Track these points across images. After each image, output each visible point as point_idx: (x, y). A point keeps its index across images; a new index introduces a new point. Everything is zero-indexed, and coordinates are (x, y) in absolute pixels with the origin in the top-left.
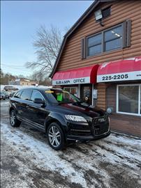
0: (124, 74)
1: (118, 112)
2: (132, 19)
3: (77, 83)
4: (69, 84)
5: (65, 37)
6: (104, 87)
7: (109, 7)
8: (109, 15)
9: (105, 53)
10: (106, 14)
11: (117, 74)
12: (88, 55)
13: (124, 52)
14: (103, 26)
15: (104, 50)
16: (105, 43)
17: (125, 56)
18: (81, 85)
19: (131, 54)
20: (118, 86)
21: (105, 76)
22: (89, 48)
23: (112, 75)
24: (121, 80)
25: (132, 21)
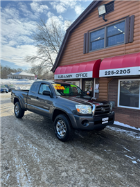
0: (127, 69)
1: (118, 106)
2: (135, 15)
3: (79, 77)
4: (71, 78)
5: (67, 31)
6: (107, 81)
7: (113, 2)
8: (112, 10)
9: (108, 48)
10: (109, 8)
11: (119, 69)
12: (91, 50)
13: (127, 48)
14: (106, 21)
15: (107, 45)
16: (107, 38)
17: (127, 51)
18: (83, 79)
19: (133, 50)
20: (119, 81)
21: (108, 70)
22: (91, 43)
23: (115, 70)
24: (123, 74)
25: (134, 17)
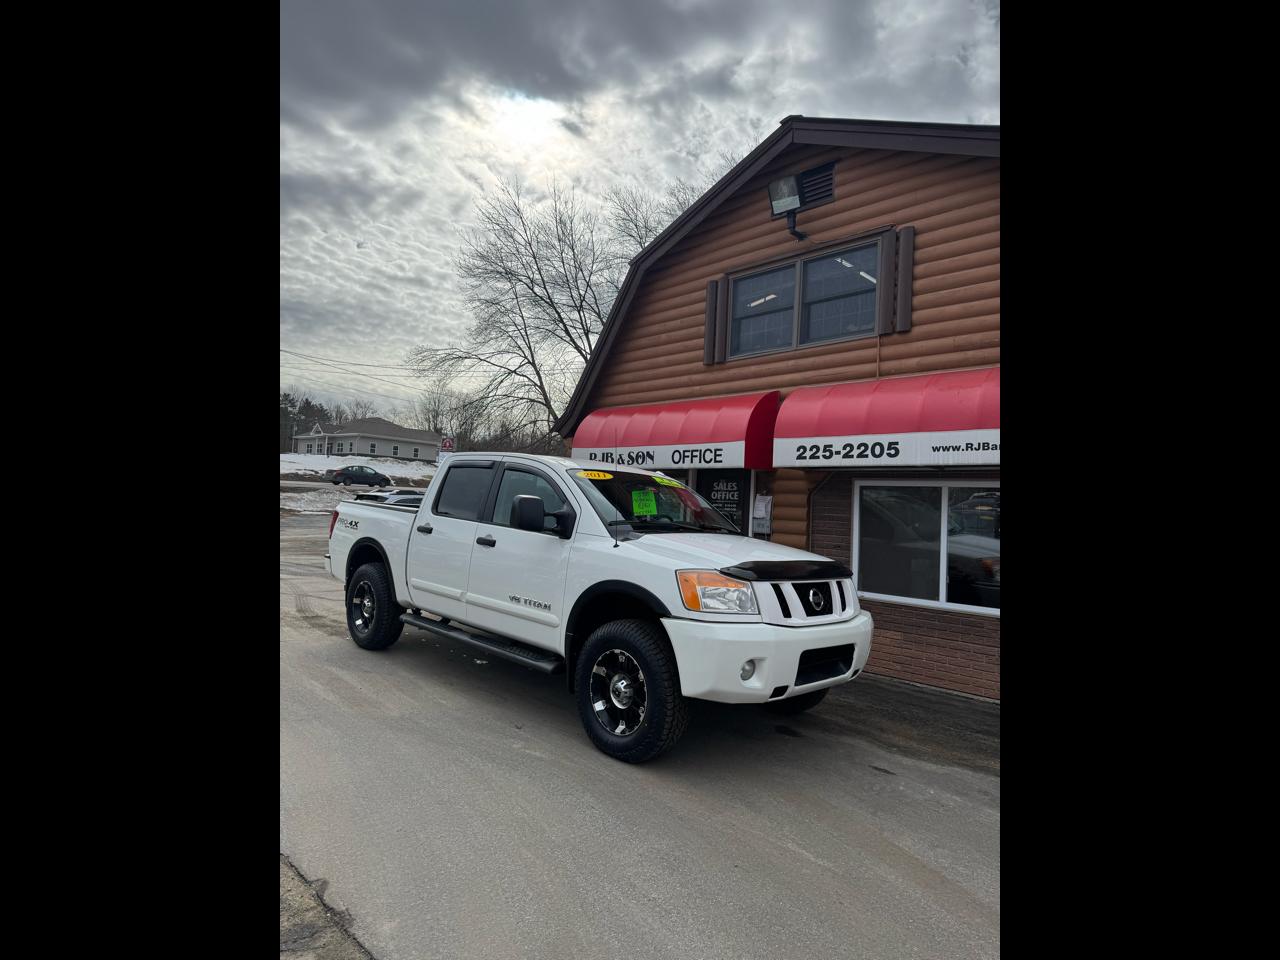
0: (885, 439)
2: (917, 224)
3: (687, 465)
5: (636, 264)
6: (802, 485)
7: (829, 166)
8: (827, 195)
9: (808, 347)
10: (815, 189)
11: (855, 440)
12: (736, 350)
13: (888, 351)
14: (801, 236)
15: (805, 337)
16: (806, 306)
17: (888, 365)
18: (700, 472)
19: (913, 362)
20: (858, 484)
21: (808, 442)
22: (738, 321)
23: (838, 442)
24: (870, 461)
25: (915, 233)
